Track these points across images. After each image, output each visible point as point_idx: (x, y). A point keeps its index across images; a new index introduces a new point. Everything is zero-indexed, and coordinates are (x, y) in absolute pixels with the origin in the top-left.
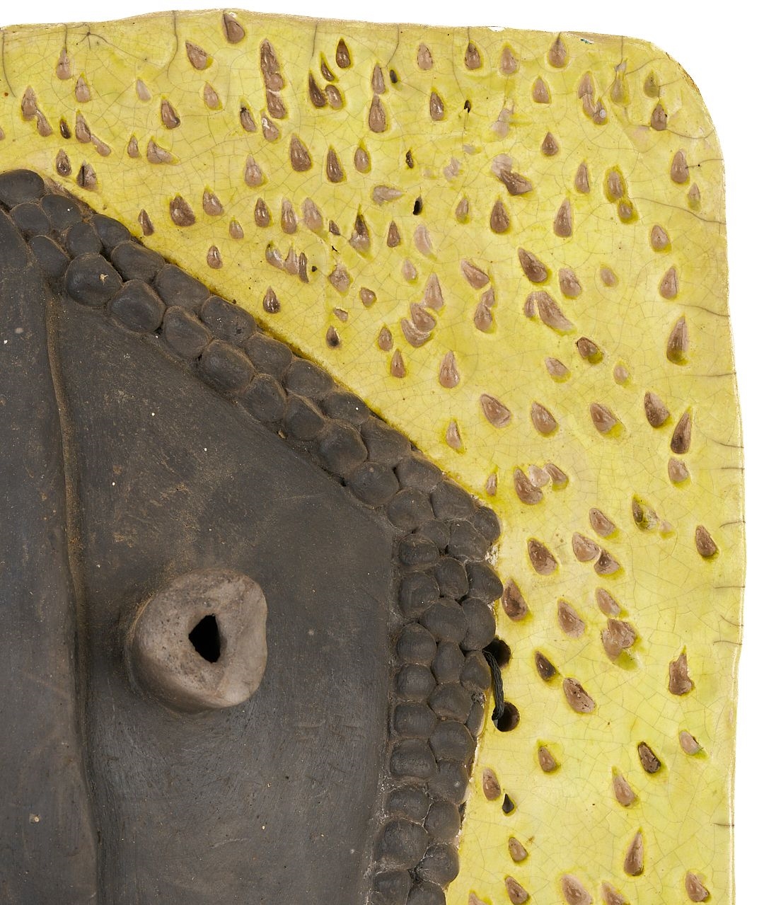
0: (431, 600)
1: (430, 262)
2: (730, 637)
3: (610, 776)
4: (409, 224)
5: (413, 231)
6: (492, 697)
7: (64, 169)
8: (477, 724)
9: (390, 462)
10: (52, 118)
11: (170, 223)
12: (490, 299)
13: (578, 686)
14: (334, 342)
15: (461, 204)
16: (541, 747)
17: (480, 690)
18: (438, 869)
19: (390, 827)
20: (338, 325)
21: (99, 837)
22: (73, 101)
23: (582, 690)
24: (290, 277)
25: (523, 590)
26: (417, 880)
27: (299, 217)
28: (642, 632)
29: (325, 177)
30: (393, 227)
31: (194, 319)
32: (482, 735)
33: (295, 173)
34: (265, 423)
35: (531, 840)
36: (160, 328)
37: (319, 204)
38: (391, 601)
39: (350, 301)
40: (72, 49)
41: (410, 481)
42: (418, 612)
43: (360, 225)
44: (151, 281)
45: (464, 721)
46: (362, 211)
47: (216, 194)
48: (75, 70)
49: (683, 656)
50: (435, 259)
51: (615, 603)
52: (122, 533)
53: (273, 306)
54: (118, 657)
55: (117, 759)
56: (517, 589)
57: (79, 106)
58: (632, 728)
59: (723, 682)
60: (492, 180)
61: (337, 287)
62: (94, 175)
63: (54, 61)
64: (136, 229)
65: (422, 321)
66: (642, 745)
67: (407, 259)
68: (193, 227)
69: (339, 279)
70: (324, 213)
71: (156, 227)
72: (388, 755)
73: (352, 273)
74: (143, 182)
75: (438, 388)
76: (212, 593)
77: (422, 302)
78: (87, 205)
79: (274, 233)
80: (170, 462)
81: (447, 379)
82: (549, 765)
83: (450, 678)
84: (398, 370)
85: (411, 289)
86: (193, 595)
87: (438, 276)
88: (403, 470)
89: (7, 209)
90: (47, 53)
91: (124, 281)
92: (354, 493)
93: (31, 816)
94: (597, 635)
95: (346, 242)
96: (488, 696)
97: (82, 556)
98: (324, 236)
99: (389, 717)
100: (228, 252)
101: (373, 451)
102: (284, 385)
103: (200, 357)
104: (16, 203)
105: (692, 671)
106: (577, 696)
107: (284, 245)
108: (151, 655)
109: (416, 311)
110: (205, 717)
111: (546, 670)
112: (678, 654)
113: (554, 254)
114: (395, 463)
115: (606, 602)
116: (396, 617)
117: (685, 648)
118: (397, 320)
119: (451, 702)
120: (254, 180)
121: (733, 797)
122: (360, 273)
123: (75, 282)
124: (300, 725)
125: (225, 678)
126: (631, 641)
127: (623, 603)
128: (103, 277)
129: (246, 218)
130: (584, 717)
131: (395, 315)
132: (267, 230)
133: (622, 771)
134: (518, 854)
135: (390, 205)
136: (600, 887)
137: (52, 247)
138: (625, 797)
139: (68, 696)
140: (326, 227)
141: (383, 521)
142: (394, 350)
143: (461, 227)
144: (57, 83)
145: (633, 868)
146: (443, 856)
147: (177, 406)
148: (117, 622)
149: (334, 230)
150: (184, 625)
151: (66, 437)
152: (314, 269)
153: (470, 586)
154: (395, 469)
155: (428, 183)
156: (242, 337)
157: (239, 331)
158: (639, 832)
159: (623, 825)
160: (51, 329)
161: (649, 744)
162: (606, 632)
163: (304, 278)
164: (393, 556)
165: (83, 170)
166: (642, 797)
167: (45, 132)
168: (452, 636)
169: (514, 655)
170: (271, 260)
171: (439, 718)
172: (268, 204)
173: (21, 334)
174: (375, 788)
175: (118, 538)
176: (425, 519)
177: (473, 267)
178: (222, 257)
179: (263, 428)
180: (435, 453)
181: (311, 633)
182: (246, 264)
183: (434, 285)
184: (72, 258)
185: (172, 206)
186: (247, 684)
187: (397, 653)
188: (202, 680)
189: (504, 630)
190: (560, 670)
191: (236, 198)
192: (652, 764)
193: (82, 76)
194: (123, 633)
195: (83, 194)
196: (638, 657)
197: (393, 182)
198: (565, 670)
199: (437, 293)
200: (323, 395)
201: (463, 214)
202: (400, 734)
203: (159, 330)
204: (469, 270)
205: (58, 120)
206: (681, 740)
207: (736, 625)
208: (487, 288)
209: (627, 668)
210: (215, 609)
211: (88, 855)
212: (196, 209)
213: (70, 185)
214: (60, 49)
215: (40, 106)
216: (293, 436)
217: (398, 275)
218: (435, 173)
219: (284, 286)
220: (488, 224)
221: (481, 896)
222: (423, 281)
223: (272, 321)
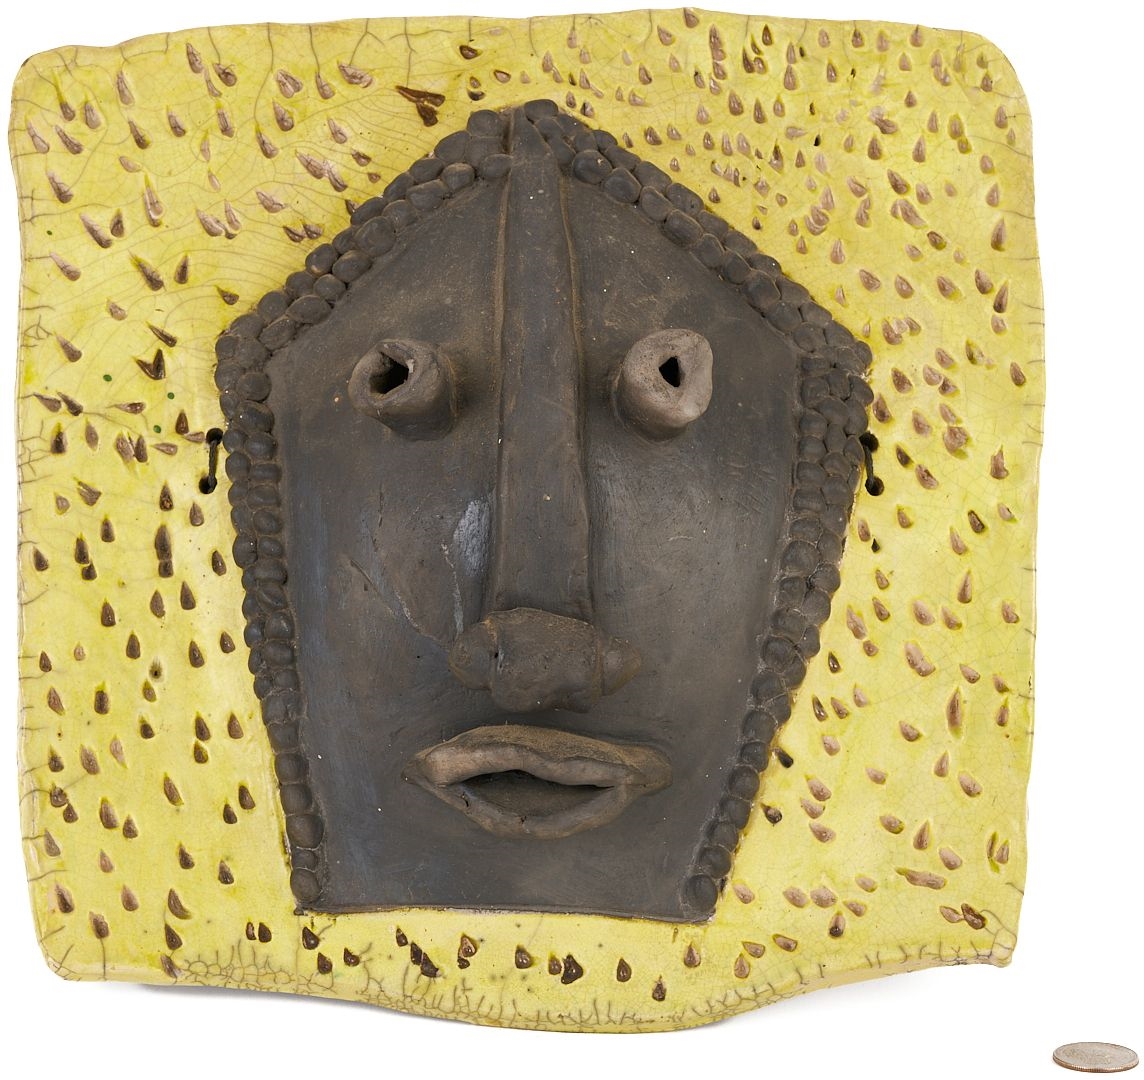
0: (823, 395)
1: (826, 178)
2: (1034, 439)
3: (948, 532)
4: (811, 153)
5: (814, 157)
6: (865, 471)
7: (571, 104)
8: (855, 483)
9: (796, 303)
10: (563, 72)
11: (645, 142)
12: (867, 205)
13: (926, 471)
14: (757, 227)
15: (848, 140)
16: (899, 510)
17: (857, 461)
18: (826, 578)
19: (792, 545)
20: (760, 216)
21: (590, 522)
22: (578, 62)
23: (929, 474)
24: (727, 182)
25: (887, 403)
26: (811, 586)
27: (734, 146)
28: (972, 435)
29: (753, 120)
30: (800, 155)
31: (661, 195)
32: (858, 495)
33: (732, 116)
34: (710, 268)
35: (891, 573)
36: (637, 201)
37: (748, 137)
38: (795, 395)
39: (769, 201)
40: (578, 27)
41: (810, 317)
42: (815, 403)
43: (777, 153)
44: (632, 171)
45: (846, 479)
46: (778, 144)
47: (677, 127)
48: (579, 42)
49: (1001, 452)
50: (829, 176)
51: (953, 415)
52: (611, 321)
53: (716, 200)
54: (607, 398)
55: (604, 468)
56: (884, 402)
57: (582, 66)
58: (964, 500)
59: (1029, 470)
60: (869, 123)
61: (760, 193)
62: (592, 110)
63: (566, 36)
64: (622, 143)
65: (819, 220)
66: (971, 513)
67: (809, 176)
68: (661, 146)
69: (761, 188)
70: (751, 143)
71: (634, 144)
72: (792, 496)
73: (771, 184)
74: (626, 115)
75: (830, 263)
76: (675, 342)
77: (819, 205)
78: (587, 126)
79: (717, 154)
80: (644, 282)
81: (836, 258)
82: (905, 523)
83: (837, 449)
84: (802, 250)
85: (812, 195)
86: (663, 342)
87: (831, 187)
88: (804, 309)
89: (533, 122)
90: (561, 29)
91: (614, 168)
92: (770, 321)
93: (545, 495)
94: (940, 435)
95: (766, 163)
96: (863, 469)
97: (583, 332)
98: (751, 158)
99: (793, 470)
100: (684, 162)
101: (784, 295)
102: (723, 244)
103: (665, 221)
104: (538, 118)
105: (1007, 463)
106: (925, 478)
107: (722, 163)
108: (632, 380)
109: (816, 212)
110: (665, 445)
111: (904, 460)
112: (997, 450)
113: (912, 174)
114: (799, 305)
115: (946, 414)
116: (799, 407)
117: (1002, 447)
118: (802, 216)
119: (836, 463)
120: (703, 120)
121: (1035, 550)
122: (776, 183)
123: (580, 166)
124: (732, 464)
125: (683, 397)
126: (964, 441)
127: (958, 413)
128: (599, 161)
129: (697, 144)
130: (930, 491)
131: (801, 213)
132: (711, 152)
133: (957, 529)
134: (882, 583)
135: (798, 139)
136: (940, 610)
137: (564, 146)
138: (959, 549)
139: (572, 414)
140: (753, 153)
141: (791, 343)
142: (799, 236)
143: (848, 155)
144: (567, 49)
145: (964, 598)
146: (830, 570)
147: (649, 249)
148: (607, 375)
149: (758, 155)
150: (656, 361)
151: (572, 261)
152: (744, 179)
153: (851, 390)
154: (799, 309)
155: (824, 125)
156: (695, 211)
157: (692, 207)
158: (969, 573)
159: (958, 568)
160: (562, 196)
161: (976, 512)
162: (946, 435)
163: (737, 183)
164: (797, 367)
165: (584, 106)
166: (971, 547)
167: (558, 80)
168: (838, 420)
169: (881, 445)
170: (715, 171)
171: (829, 476)
172: (712, 135)
173: (544, 194)
174: (784, 520)
175: (607, 323)
176: (820, 343)
177: (856, 183)
178: (680, 165)
179: (708, 271)
180: (828, 304)
181: (740, 404)
182: (697, 171)
183: (828, 194)
184: (577, 152)
185: (646, 135)
186: (699, 405)
187: (799, 428)
188: (668, 396)
189: (874, 428)
190: (913, 459)
191: (690, 130)
192: (978, 526)
193: (584, 47)
194: (611, 383)
195: (584, 119)
196: (969, 450)
197: (800, 124)
198: (917, 459)
199: (830, 200)
200: (750, 255)
201: (849, 146)
202: (801, 481)
203: (637, 202)
204: (853, 185)
205: (567, 74)
206: (999, 510)
207: (1039, 432)
208: (865, 196)
209: (961, 458)
210: (677, 353)
211: (584, 528)
212: (662, 135)
213: (575, 113)
214: (570, 28)
215: (555, 64)
216: (729, 279)
217: (803, 186)
218: (830, 118)
219: (724, 188)
220: (866, 152)
221: (855, 610)
222: (821, 191)
223: (715, 208)
